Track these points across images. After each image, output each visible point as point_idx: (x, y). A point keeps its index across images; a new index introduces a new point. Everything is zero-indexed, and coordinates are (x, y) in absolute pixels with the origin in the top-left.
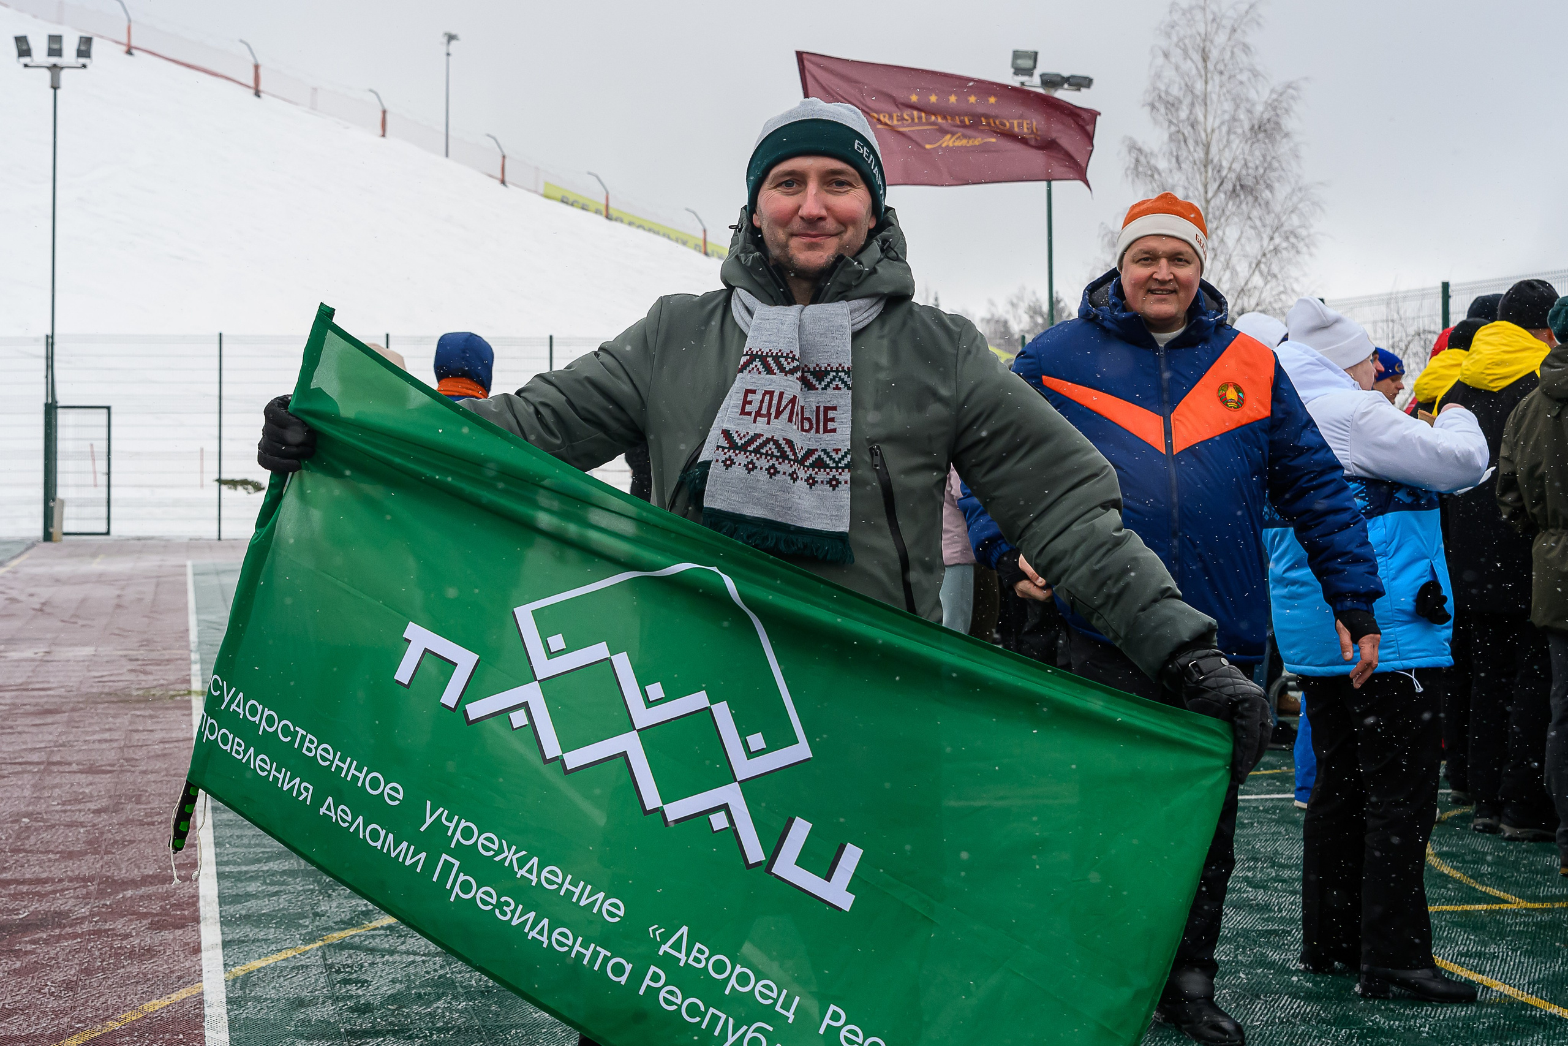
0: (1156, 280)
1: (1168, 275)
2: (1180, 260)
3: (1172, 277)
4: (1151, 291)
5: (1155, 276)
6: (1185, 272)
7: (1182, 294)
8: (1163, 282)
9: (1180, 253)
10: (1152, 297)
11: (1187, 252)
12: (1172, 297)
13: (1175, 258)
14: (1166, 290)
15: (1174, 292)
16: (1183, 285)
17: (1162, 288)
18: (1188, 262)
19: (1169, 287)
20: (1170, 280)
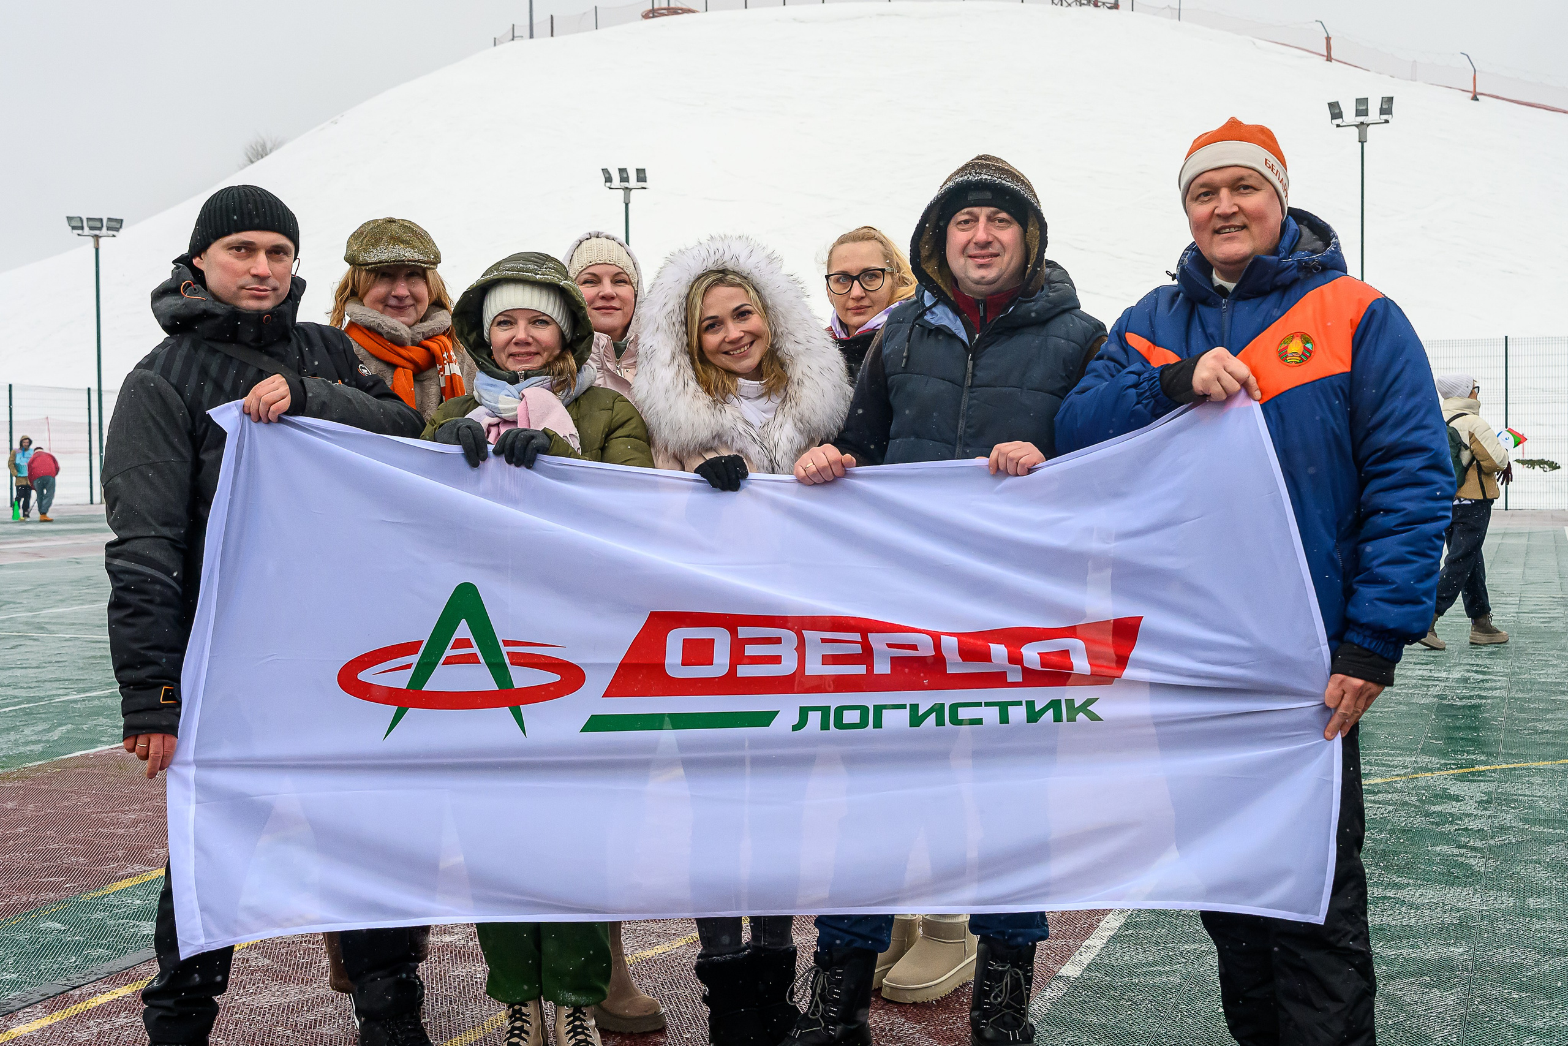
0: (1219, 216)
1: (1231, 207)
2: (1246, 187)
3: (1236, 209)
4: (1217, 232)
5: (1216, 212)
6: (1252, 202)
7: (1255, 228)
8: (1226, 217)
9: (1242, 179)
10: (1218, 238)
11: (1250, 176)
12: (1243, 234)
13: (1239, 186)
14: (1235, 227)
15: (1244, 227)
16: (1258, 217)
17: (1227, 224)
18: (1256, 189)
19: (1236, 222)
20: (1234, 214)
